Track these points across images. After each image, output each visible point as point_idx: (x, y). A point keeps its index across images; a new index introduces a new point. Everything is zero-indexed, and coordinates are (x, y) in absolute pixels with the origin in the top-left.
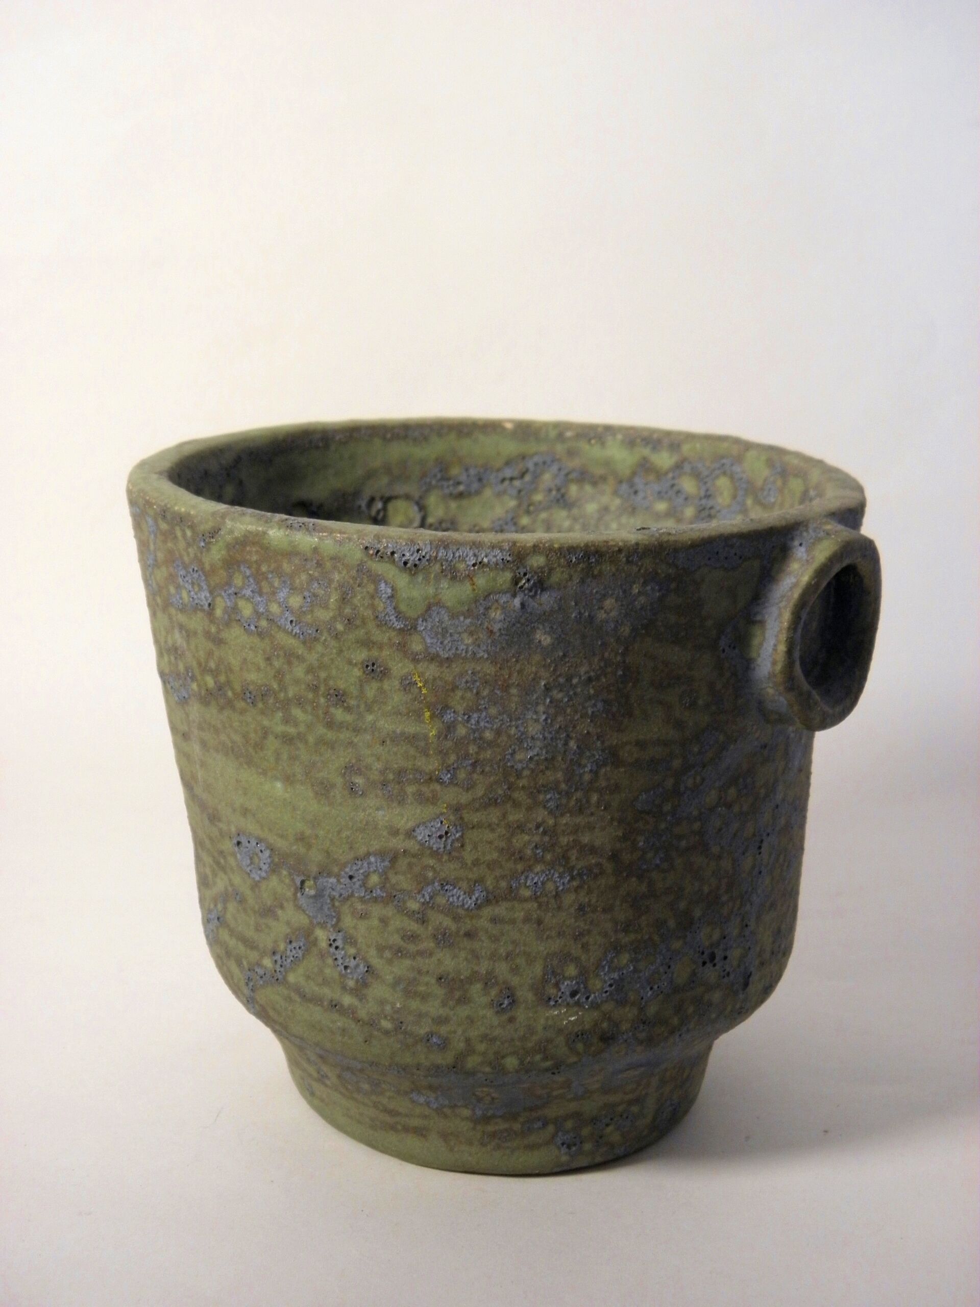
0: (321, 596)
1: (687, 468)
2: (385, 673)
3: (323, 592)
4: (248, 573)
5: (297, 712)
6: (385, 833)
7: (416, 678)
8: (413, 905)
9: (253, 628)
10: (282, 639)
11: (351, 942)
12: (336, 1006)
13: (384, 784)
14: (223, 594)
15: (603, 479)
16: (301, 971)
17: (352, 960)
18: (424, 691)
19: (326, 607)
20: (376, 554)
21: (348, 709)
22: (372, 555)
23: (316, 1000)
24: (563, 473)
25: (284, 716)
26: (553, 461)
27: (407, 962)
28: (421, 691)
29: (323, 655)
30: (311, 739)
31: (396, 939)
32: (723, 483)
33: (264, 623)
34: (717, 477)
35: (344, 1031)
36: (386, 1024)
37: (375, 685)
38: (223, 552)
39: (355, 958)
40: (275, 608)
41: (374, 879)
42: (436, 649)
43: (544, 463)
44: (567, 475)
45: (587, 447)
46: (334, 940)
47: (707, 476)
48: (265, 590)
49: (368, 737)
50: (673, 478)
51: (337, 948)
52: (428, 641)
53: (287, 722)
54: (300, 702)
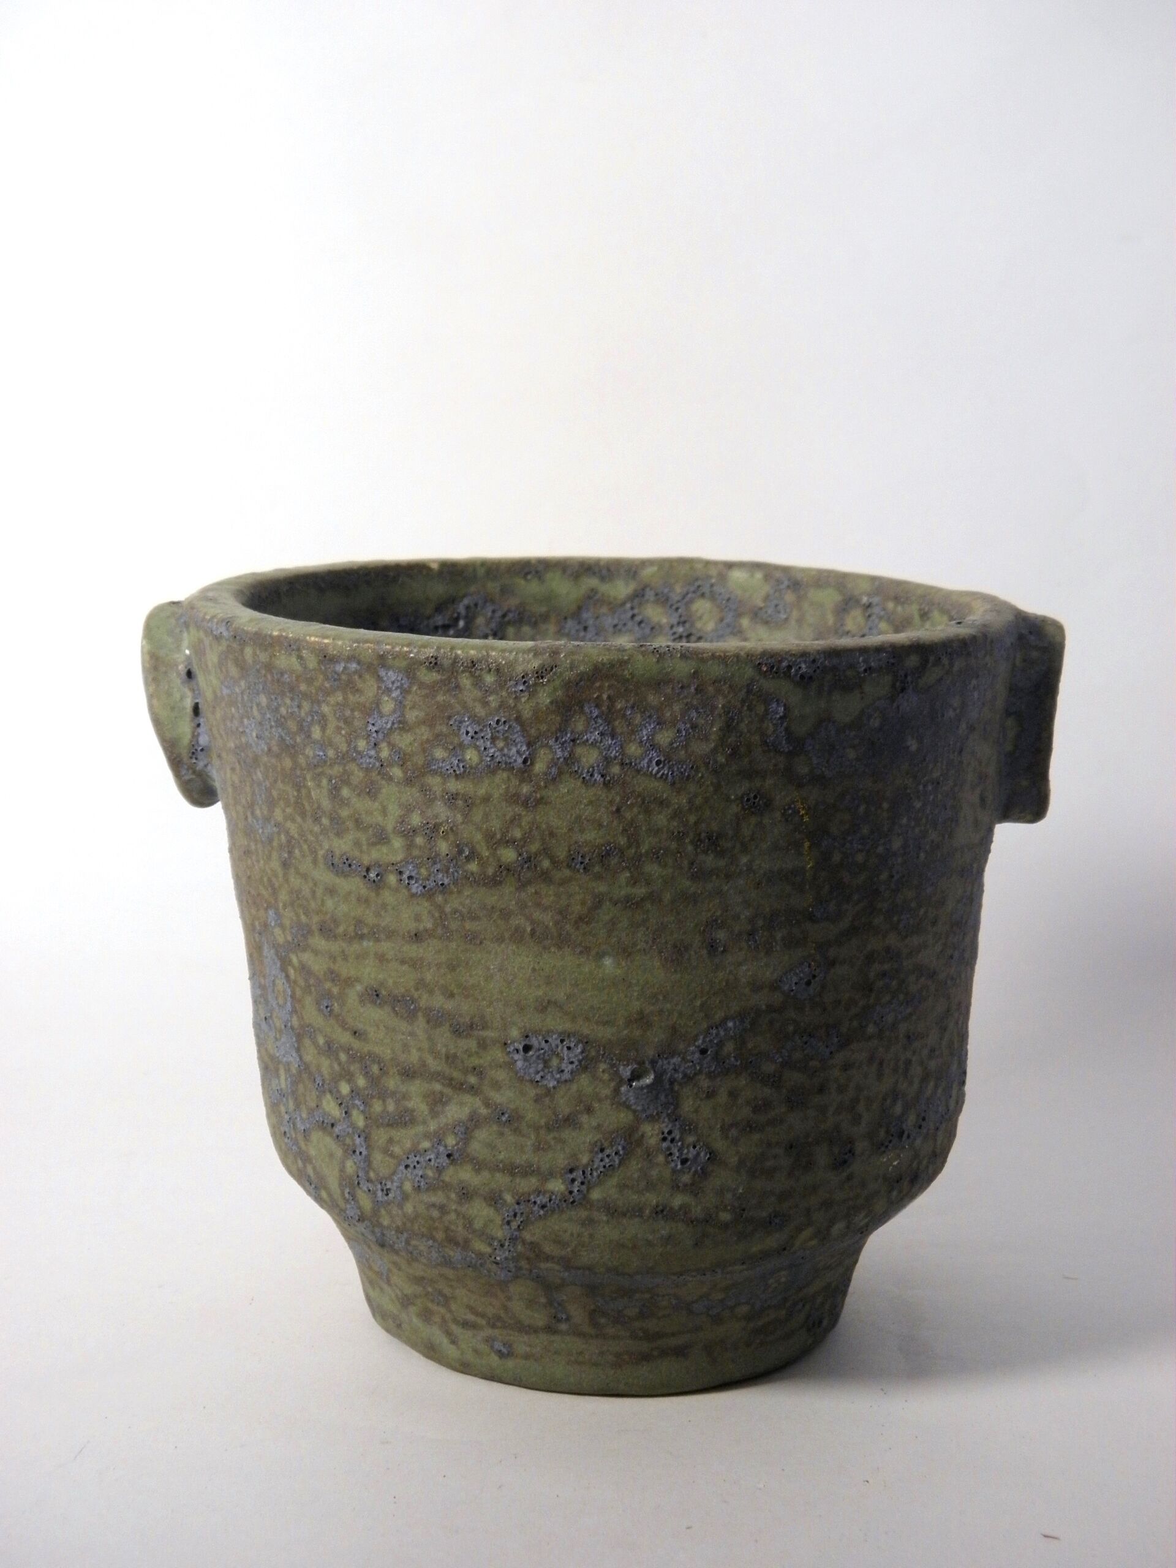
0: (700, 725)
1: (650, 594)
2: (769, 804)
3: (703, 722)
4: (596, 713)
5: (652, 869)
6: (747, 991)
7: (799, 805)
8: (769, 1068)
9: (597, 777)
10: (643, 785)
11: (690, 1129)
12: (662, 1211)
13: (751, 934)
14: (551, 742)
15: (545, 618)
16: (614, 1181)
17: (691, 1149)
18: (806, 819)
19: (706, 738)
20: (771, 671)
21: (721, 854)
22: (766, 672)
23: (637, 1211)
24: (499, 614)
25: (632, 877)
26: (485, 602)
27: (756, 1137)
28: (802, 819)
29: (696, 796)
30: (667, 897)
31: (746, 1112)
32: (702, 606)
33: (616, 770)
34: (692, 601)
35: (669, 1239)
36: (725, 1216)
37: (753, 820)
38: (559, 693)
39: (694, 1147)
40: (633, 749)
41: (729, 1047)
42: (821, 769)
43: (476, 605)
44: (504, 616)
45: (523, 582)
46: (670, 1132)
47: (678, 601)
48: (619, 730)
49: (742, 882)
50: (632, 608)
51: (672, 1141)
52: (815, 761)
53: (635, 883)
54: (656, 855)
